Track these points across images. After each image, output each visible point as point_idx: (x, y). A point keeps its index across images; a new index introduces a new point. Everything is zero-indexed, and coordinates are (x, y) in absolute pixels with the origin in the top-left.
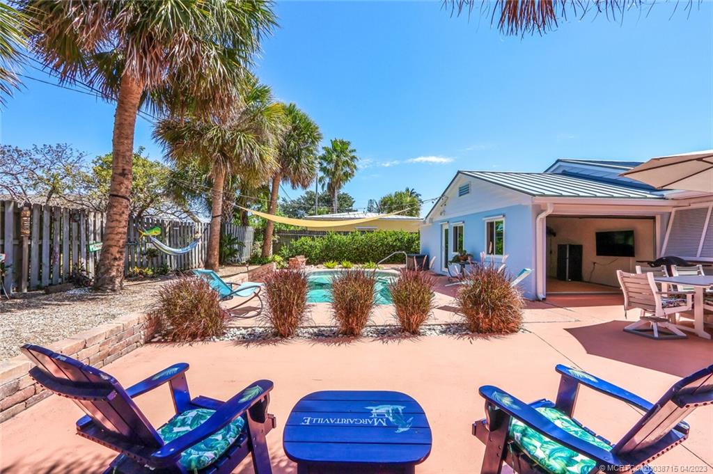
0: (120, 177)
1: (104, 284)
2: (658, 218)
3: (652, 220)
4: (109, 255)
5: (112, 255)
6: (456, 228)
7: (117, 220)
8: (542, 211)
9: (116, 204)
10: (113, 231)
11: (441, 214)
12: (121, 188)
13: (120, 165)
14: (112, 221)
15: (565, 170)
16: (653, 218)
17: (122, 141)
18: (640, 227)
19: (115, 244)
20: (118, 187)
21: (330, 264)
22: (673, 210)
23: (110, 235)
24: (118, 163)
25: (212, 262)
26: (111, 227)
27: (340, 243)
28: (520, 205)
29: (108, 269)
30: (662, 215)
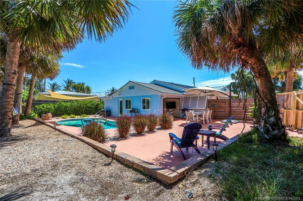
0: (13, 75)
1: (5, 133)
2: (181, 99)
3: (179, 99)
4: (7, 117)
5: (8, 116)
6: (127, 101)
7: (11, 98)
8: (163, 97)
9: (11, 89)
10: (9, 103)
11: (119, 95)
12: (14, 81)
13: (13, 68)
14: (9, 98)
15: (156, 83)
16: (180, 99)
17: (15, 56)
18: (177, 101)
19: (10, 111)
20: (12, 80)
21: (64, 116)
22: (184, 97)
23: (7, 106)
24: (12, 67)
25: (16, 119)
26: (8, 102)
27: (65, 106)
28: (157, 95)
29: (7, 124)
30: (182, 98)
